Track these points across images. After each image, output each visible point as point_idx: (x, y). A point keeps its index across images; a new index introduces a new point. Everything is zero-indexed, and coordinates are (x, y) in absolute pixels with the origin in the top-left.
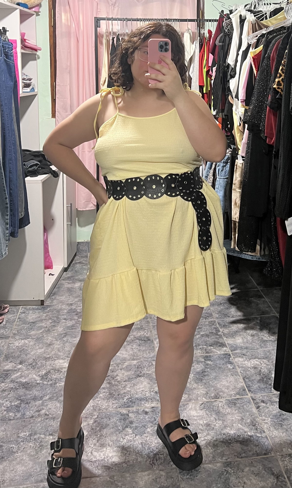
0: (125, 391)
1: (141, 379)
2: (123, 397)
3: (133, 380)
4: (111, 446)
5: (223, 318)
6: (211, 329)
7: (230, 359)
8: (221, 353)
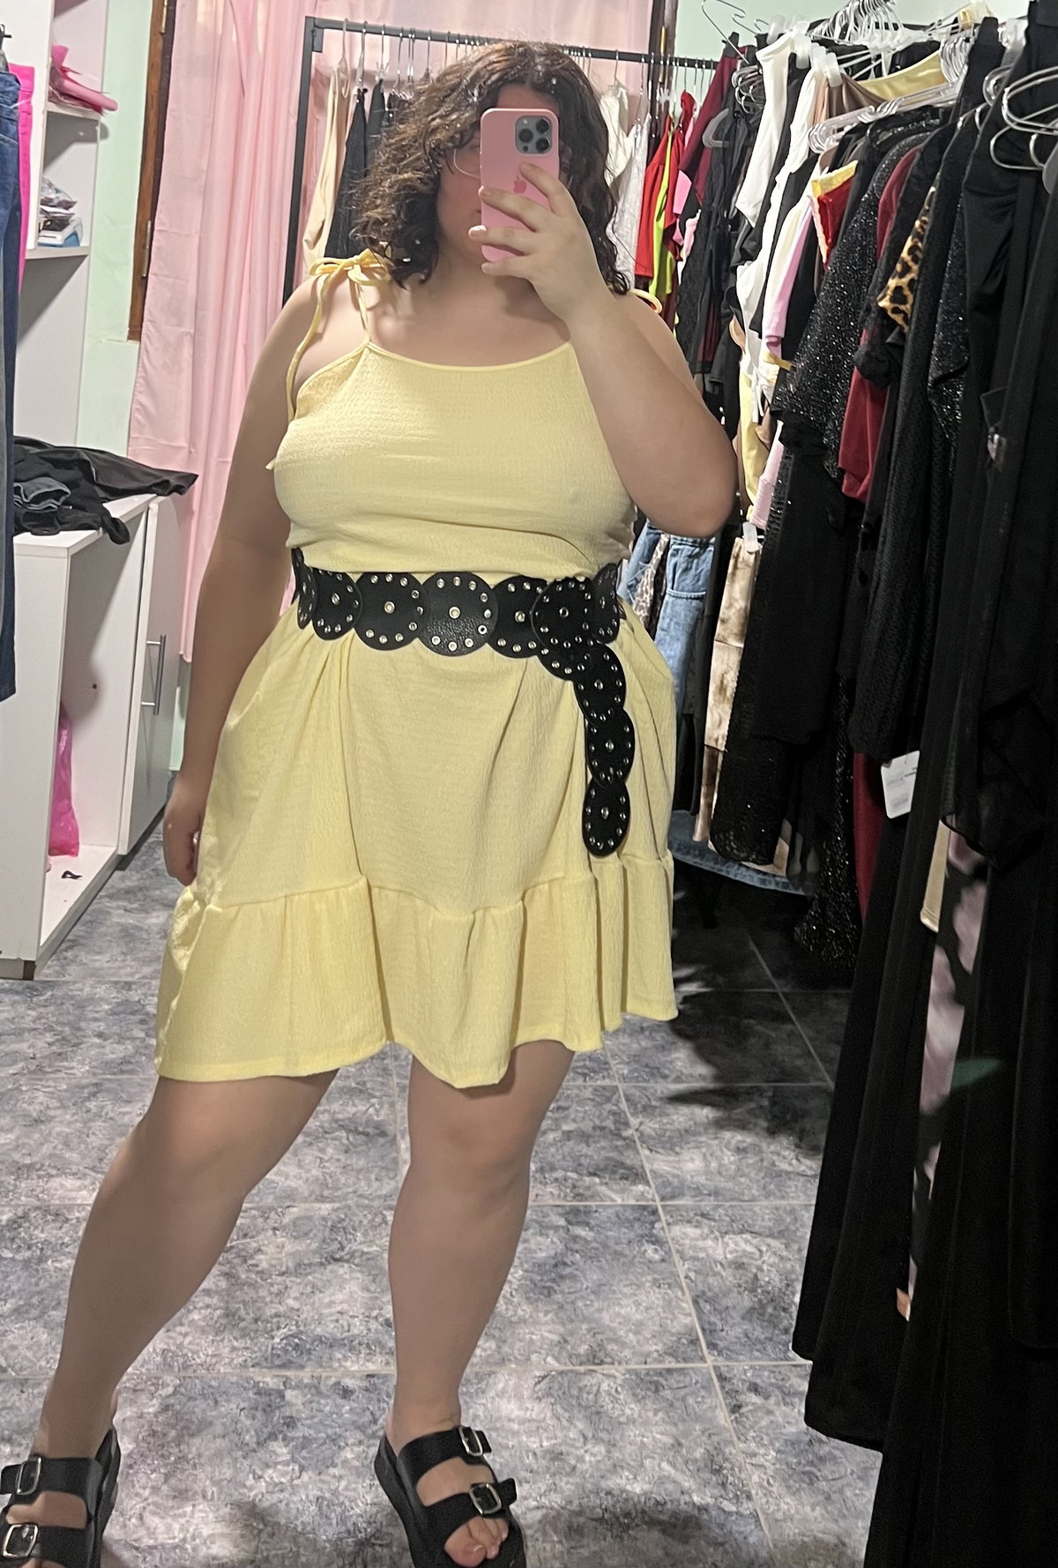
0: (281, 1309)
1: (341, 1271)
2: (272, 1330)
3: (314, 1272)
4: (212, 1500)
5: (645, 1080)
6: (601, 1114)
7: (653, 1227)
8: (626, 1203)
